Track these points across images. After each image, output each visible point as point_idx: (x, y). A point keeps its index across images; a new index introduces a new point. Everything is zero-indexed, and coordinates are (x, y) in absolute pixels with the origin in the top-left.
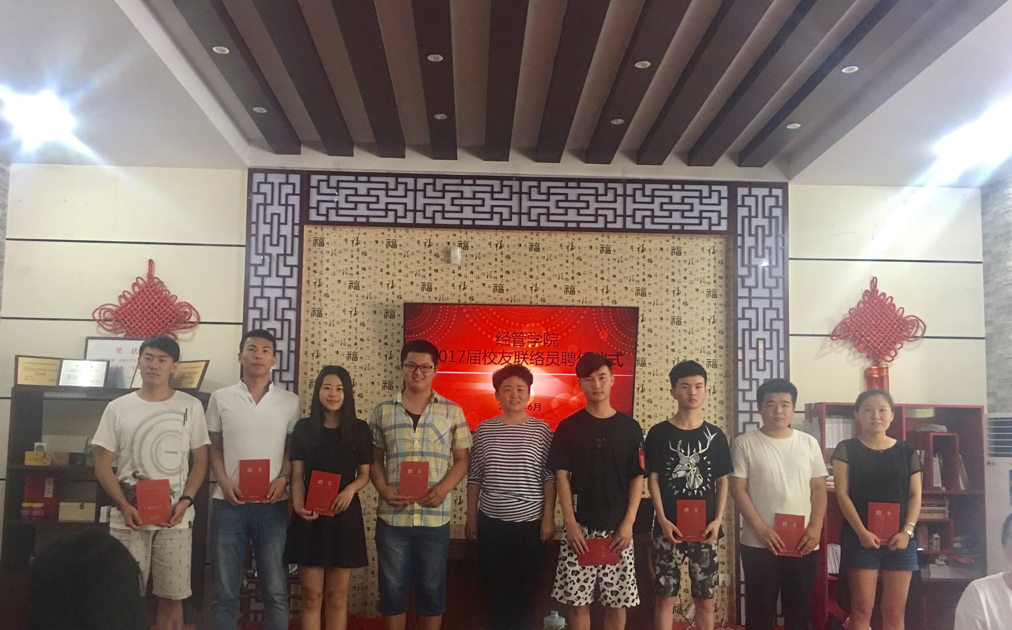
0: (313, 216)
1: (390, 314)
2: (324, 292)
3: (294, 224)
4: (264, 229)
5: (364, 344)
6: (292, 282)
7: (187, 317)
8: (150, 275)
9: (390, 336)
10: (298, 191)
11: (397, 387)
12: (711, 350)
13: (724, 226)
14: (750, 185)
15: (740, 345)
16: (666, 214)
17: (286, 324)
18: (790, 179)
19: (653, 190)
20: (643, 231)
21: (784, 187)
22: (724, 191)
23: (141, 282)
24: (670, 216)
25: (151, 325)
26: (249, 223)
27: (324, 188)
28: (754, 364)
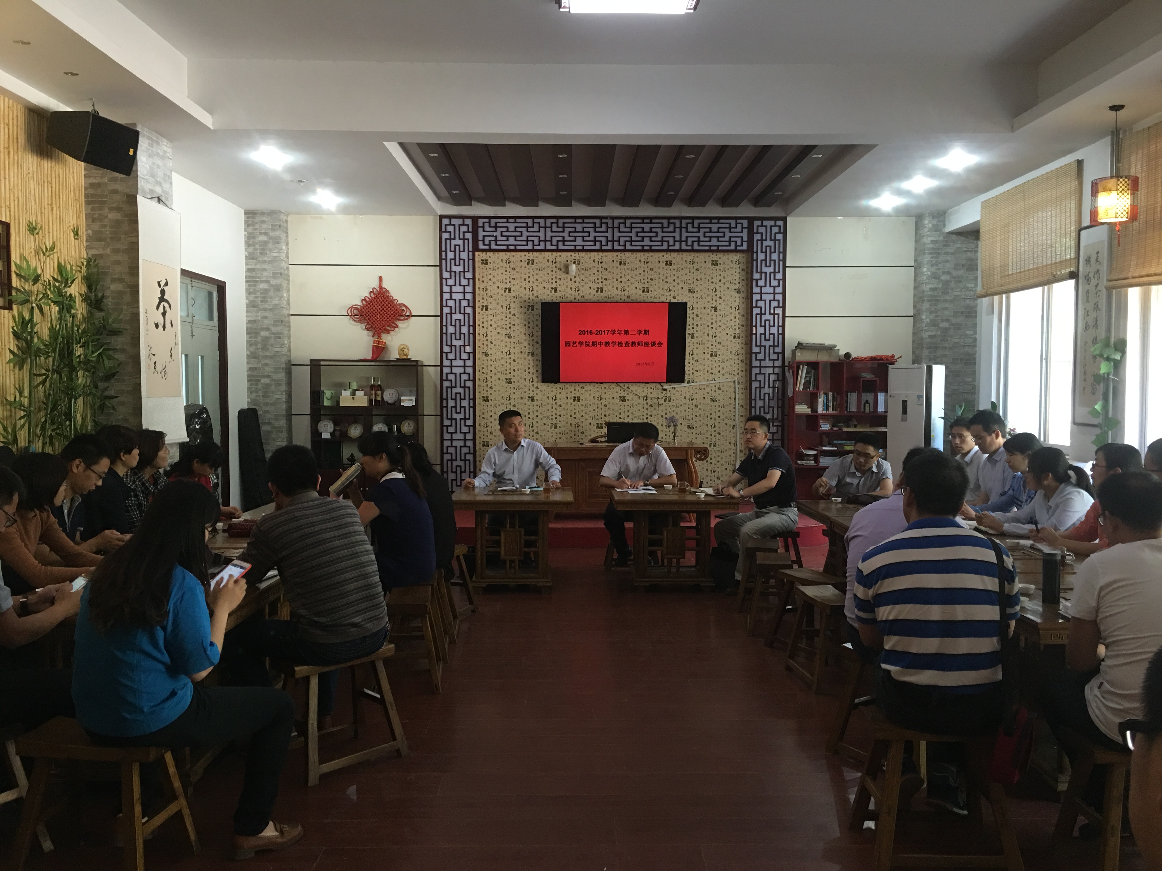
0: (481, 246)
1: (531, 308)
2: (489, 294)
3: (469, 251)
4: (450, 255)
5: (515, 328)
6: (469, 289)
7: (404, 313)
8: (380, 286)
9: (531, 323)
10: (470, 230)
12: (737, 327)
13: (745, 247)
14: (762, 219)
15: (754, 324)
16: (707, 239)
17: (467, 316)
18: (788, 215)
19: (699, 224)
20: (693, 251)
21: (784, 220)
22: (745, 223)
23: (375, 290)
24: (710, 241)
26: (441, 251)
27: (487, 228)
28: (763, 336)
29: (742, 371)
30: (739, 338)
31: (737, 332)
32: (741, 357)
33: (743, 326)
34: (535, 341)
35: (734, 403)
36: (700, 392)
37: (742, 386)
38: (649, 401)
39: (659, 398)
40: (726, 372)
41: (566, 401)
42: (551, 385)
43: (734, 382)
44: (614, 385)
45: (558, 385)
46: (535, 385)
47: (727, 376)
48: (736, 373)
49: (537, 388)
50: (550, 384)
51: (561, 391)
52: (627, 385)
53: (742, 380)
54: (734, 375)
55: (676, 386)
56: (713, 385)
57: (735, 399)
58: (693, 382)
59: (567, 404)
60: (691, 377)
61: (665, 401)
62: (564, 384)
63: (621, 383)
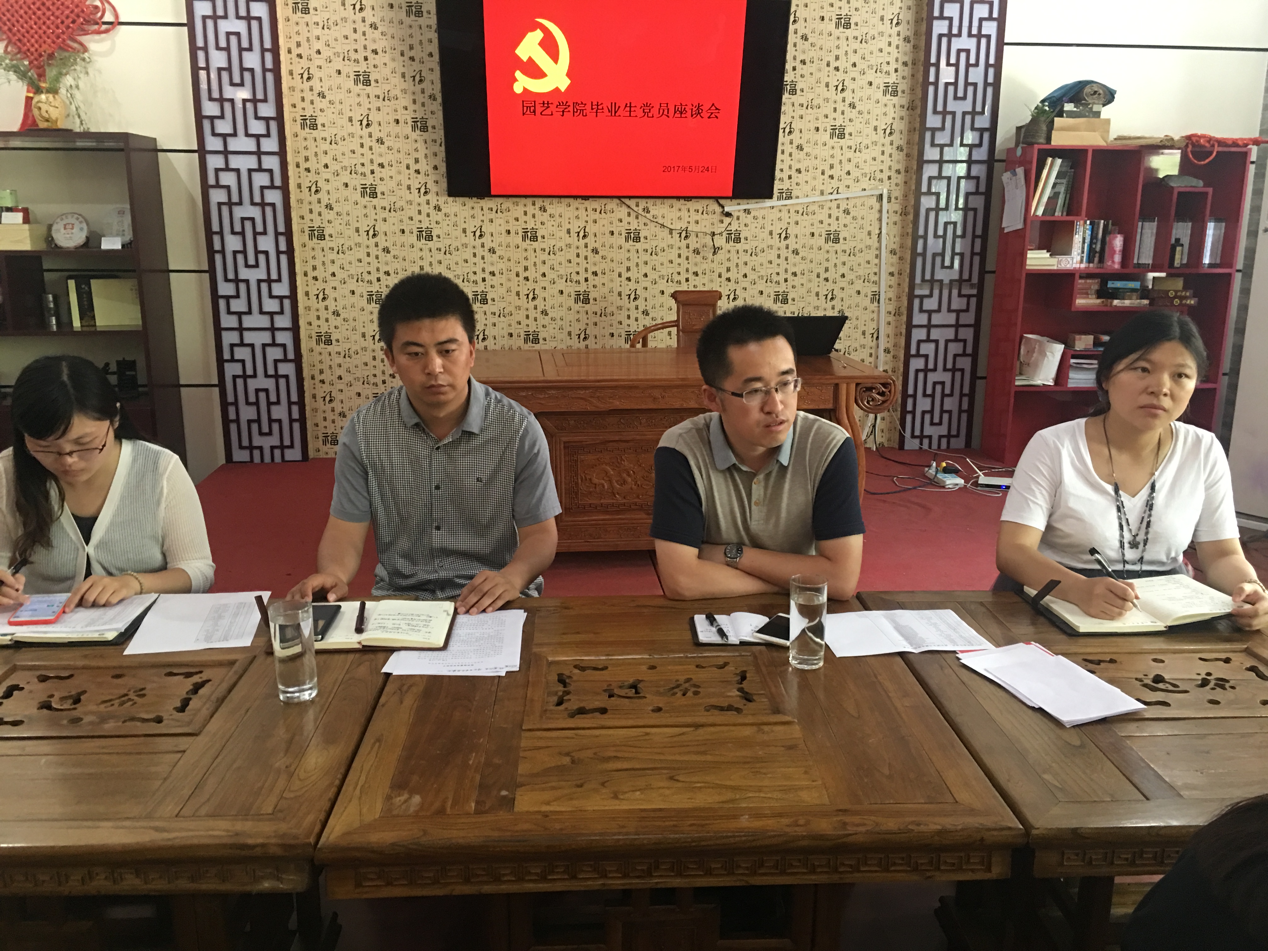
1: (415, 10)
5: (379, 59)
7: (99, 14)
9: (417, 47)
11: (434, 127)
12: (891, 68)
15: (933, 60)
17: (254, 24)
25: (44, 27)
28: (951, 89)
29: (898, 172)
30: (895, 93)
31: (893, 79)
32: (897, 139)
33: (905, 64)
34: (427, 94)
35: (877, 245)
36: (805, 221)
37: (896, 206)
38: (692, 241)
39: (713, 234)
40: (863, 174)
41: (504, 239)
42: (471, 202)
43: (881, 197)
44: (612, 204)
45: (487, 203)
46: (434, 201)
47: (865, 183)
48: (885, 176)
49: (438, 208)
50: (466, 199)
51: (493, 215)
52: (643, 203)
53: (897, 193)
54: (881, 180)
55: (752, 205)
56: (834, 205)
57: (880, 234)
58: (790, 198)
59: (508, 246)
60: (786, 185)
61: (728, 241)
62: (500, 200)
63: (630, 197)
